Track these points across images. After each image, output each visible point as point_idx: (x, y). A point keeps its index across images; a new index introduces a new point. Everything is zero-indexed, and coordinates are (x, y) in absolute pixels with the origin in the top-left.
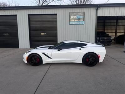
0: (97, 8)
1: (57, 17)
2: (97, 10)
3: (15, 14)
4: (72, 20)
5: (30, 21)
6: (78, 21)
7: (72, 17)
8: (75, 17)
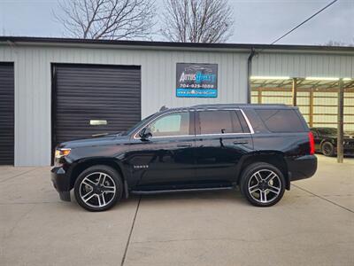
0: (249, 55)
1: (140, 75)
2: (250, 59)
3: (9, 61)
4: (184, 86)
5: (56, 82)
6: (201, 88)
7: (183, 77)
8: (192, 77)
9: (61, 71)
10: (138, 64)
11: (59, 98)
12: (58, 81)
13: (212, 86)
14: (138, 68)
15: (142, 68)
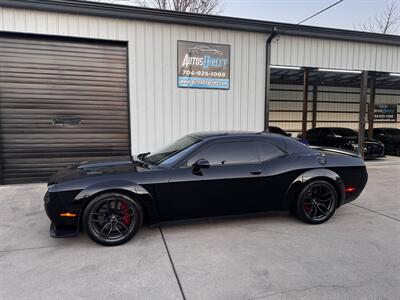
1: (127, 55)
4: (188, 72)
6: (209, 77)
7: (187, 61)
8: (198, 61)
10: (124, 39)
13: (224, 75)
14: (125, 44)
15: (129, 44)
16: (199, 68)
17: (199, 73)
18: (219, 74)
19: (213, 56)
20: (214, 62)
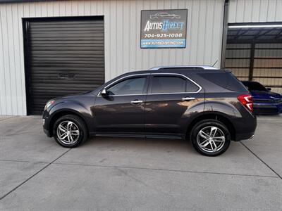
1: (103, 26)
4: (149, 36)
5: (30, 37)
6: (167, 38)
7: (148, 26)
8: (158, 25)
9: (34, 26)
10: (101, 14)
11: (34, 52)
12: (33, 36)
13: (181, 35)
14: (101, 18)
15: (105, 18)
16: (159, 31)
17: (158, 36)
18: (177, 35)
19: (171, 20)
20: (172, 25)
